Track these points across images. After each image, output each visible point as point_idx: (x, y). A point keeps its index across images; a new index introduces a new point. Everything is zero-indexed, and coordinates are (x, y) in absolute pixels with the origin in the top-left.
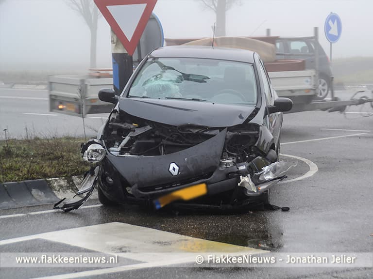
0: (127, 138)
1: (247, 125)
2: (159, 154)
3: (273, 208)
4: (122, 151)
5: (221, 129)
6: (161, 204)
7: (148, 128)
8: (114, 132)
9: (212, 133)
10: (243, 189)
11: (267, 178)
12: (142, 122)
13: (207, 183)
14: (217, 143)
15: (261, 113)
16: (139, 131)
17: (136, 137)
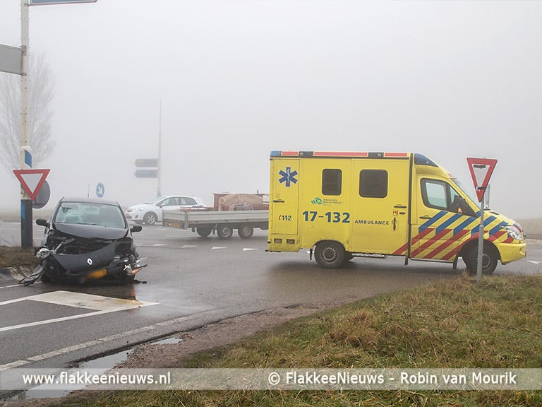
0: (60, 245)
1: (126, 238)
2: (78, 254)
3: (137, 282)
4: (58, 252)
5: (113, 240)
6: (82, 281)
7: (73, 239)
8: (52, 242)
9: (109, 242)
10: (126, 272)
11: (138, 266)
12: (68, 236)
13: (107, 269)
14: (111, 248)
15: (129, 232)
16: (67, 242)
17: (67, 245)
